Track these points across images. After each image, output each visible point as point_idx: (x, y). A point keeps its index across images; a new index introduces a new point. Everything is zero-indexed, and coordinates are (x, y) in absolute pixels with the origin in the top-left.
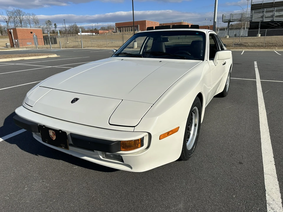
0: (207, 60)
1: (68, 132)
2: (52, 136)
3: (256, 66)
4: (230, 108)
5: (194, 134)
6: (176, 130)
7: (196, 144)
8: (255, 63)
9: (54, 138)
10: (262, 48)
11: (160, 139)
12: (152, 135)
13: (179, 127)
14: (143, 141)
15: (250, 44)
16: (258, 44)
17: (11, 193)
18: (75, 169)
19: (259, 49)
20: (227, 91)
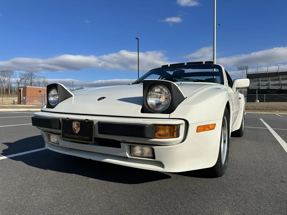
0: (226, 85)
1: (96, 120)
3: (262, 121)
4: (250, 144)
8: (261, 119)
10: (263, 112)
11: (197, 132)
12: (190, 123)
13: (216, 124)
14: (179, 131)
15: (251, 108)
16: (259, 108)
19: (261, 112)
20: (243, 130)
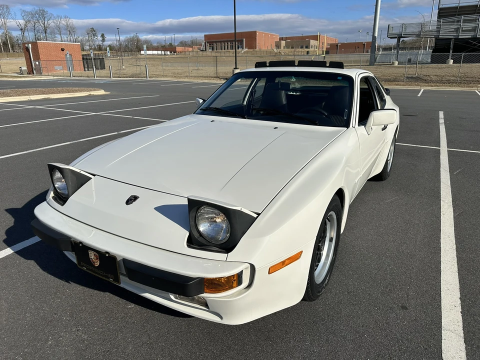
0: (354, 126)
1: (120, 256)
2: (94, 260)
3: (442, 121)
4: (391, 202)
5: (328, 255)
6: (296, 257)
7: (331, 272)
8: (441, 114)
9: (97, 264)
10: (454, 86)
11: (269, 273)
12: (256, 267)
13: (302, 251)
14: (242, 277)
15: (434, 78)
16: (448, 78)
17: (26, 350)
18: (130, 308)
19: (450, 86)
20: (389, 170)
